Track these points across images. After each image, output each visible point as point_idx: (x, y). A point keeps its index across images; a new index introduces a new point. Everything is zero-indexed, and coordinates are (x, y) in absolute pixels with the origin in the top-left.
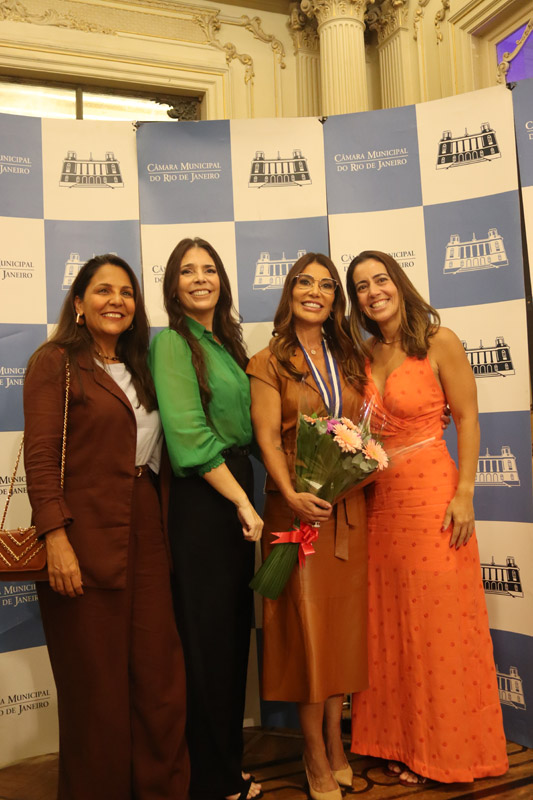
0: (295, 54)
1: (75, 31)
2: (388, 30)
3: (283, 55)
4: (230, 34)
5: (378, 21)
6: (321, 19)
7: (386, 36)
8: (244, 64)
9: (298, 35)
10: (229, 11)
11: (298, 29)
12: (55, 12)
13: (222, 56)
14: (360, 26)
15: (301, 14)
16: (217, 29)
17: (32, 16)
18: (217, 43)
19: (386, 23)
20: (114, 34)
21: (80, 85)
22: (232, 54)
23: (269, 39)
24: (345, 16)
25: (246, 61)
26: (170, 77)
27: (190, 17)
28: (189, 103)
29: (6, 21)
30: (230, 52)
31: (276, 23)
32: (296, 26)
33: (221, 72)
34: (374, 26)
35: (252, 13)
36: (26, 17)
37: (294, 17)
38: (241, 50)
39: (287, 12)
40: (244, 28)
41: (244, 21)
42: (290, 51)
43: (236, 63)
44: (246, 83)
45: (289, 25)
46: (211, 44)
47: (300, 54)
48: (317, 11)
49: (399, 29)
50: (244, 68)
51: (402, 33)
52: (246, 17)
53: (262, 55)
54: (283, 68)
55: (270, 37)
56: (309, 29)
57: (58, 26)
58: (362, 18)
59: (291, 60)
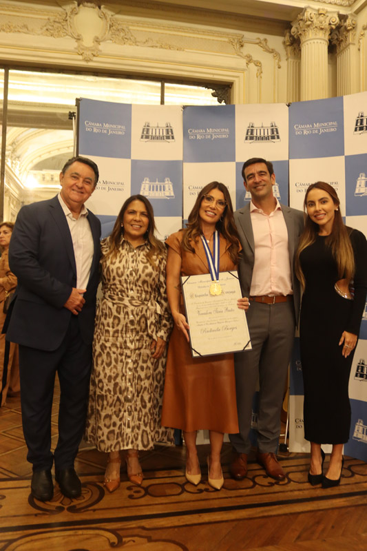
0: (287, 60)
1: (161, 49)
2: (343, 45)
3: (280, 60)
4: (249, 49)
5: (337, 39)
6: (303, 39)
7: (342, 48)
8: (256, 65)
9: (289, 49)
10: (249, 35)
11: (290, 45)
12: (152, 40)
13: (244, 61)
14: (325, 42)
15: (291, 36)
16: (242, 46)
17: (139, 42)
18: (241, 54)
19: (342, 41)
20: (183, 50)
21: (163, 79)
22: (249, 59)
23: (272, 51)
24: (317, 37)
25: (258, 64)
26: (214, 74)
27: (226, 40)
28: (224, 89)
29: (125, 46)
30: (248, 59)
31: (276, 42)
32: (288, 44)
33: (243, 70)
34: (334, 42)
35: (262, 36)
36: (136, 43)
37: (287, 38)
38: (255, 58)
39: (283, 35)
40: (257, 45)
41: (258, 41)
42: (284, 58)
43: (252, 65)
44: (257, 77)
45: (284, 43)
46: (238, 55)
47: (290, 60)
48: (300, 34)
49: (349, 44)
50: (256, 68)
51: (351, 46)
52: (259, 39)
53: (267, 61)
54: (279, 68)
55: (272, 50)
56: (295, 45)
57: (152, 47)
58: (327, 38)
59: (284, 64)
